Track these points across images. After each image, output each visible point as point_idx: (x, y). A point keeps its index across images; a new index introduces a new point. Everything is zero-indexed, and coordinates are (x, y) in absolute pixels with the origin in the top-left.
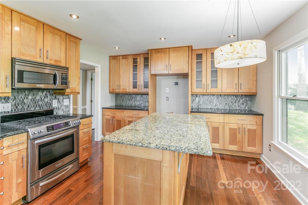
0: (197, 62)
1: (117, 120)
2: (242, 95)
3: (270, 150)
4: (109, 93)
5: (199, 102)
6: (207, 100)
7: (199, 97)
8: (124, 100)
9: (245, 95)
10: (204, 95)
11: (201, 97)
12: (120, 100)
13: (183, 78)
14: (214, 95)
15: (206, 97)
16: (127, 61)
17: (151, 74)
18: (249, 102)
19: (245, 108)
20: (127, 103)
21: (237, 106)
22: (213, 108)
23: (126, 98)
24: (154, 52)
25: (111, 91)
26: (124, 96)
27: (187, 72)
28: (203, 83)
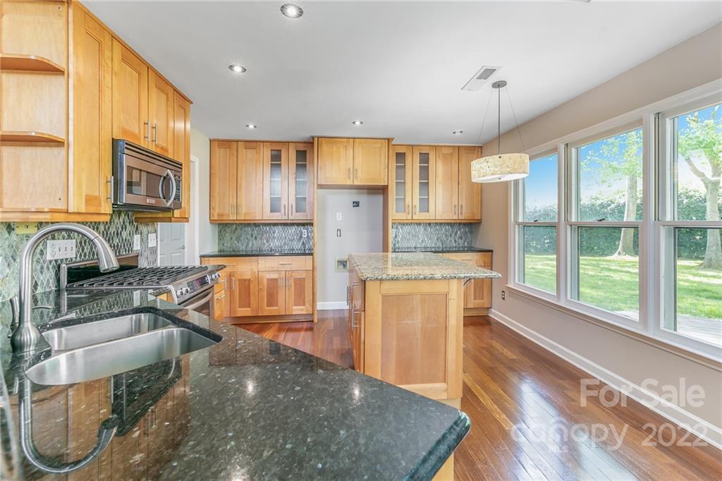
0: (397, 167)
1: (239, 280)
2: (460, 224)
3: (504, 299)
4: (211, 223)
5: (396, 236)
6: (409, 233)
7: (397, 228)
8: (242, 238)
9: (464, 224)
10: (404, 224)
11: (399, 228)
12: (231, 239)
13: (369, 193)
14: (420, 224)
15: (407, 228)
16: (257, 153)
17: (318, 185)
18: (469, 235)
19: (464, 244)
20: (250, 245)
21: (453, 241)
22: (419, 246)
23: (248, 234)
24: (324, 142)
25: (216, 219)
26: (241, 229)
27: (386, 184)
28: (407, 202)
